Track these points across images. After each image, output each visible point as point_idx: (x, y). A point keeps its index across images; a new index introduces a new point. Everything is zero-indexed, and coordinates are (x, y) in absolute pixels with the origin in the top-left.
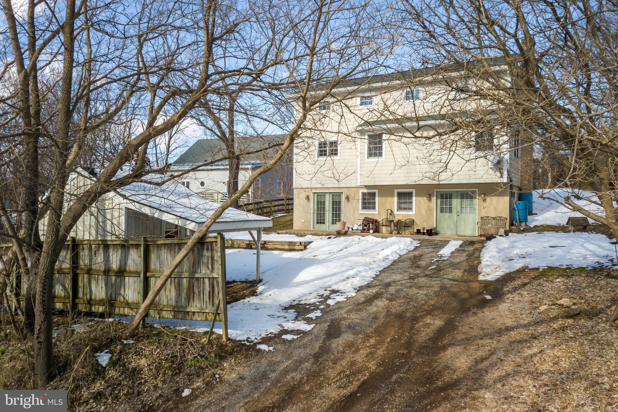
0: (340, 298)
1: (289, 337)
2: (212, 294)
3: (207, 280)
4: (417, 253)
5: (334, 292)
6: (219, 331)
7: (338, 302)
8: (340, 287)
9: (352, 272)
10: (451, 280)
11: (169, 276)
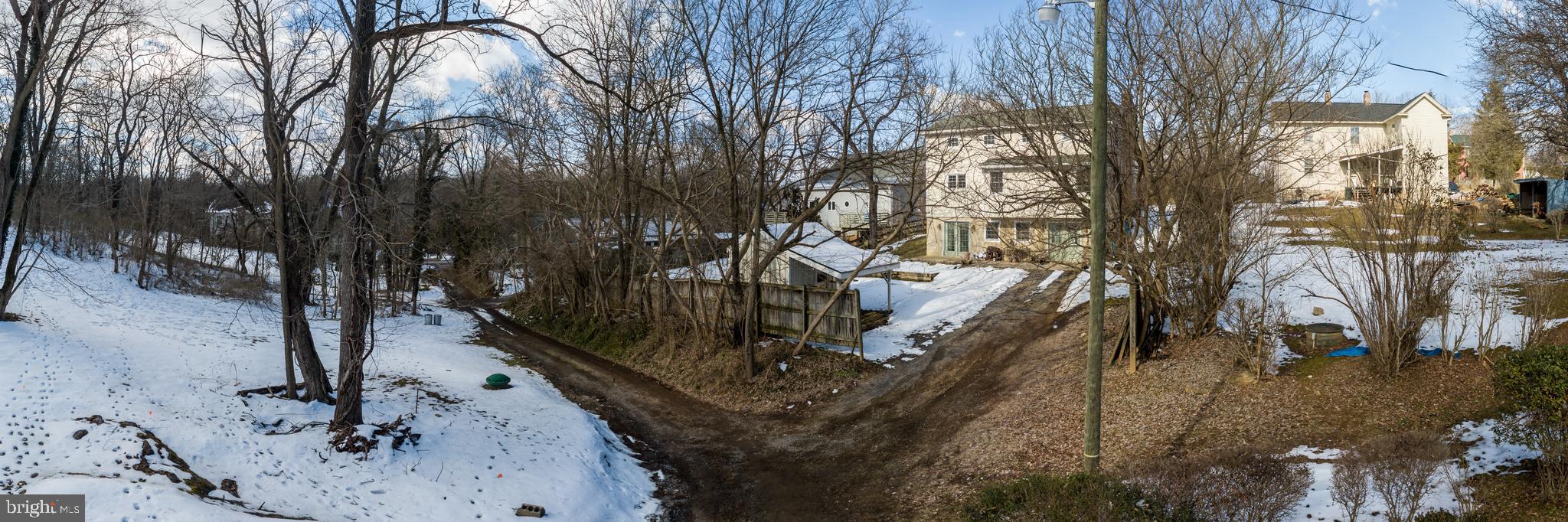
0: (949, 330)
1: (906, 359)
2: (852, 330)
3: (848, 320)
4: (1021, 286)
5: (947, 324)
6: (858, 354)
7: (947, 333)
8: (951, 320)
9: (963, 307)
10: (1037, 312)
11: (823, 316)
